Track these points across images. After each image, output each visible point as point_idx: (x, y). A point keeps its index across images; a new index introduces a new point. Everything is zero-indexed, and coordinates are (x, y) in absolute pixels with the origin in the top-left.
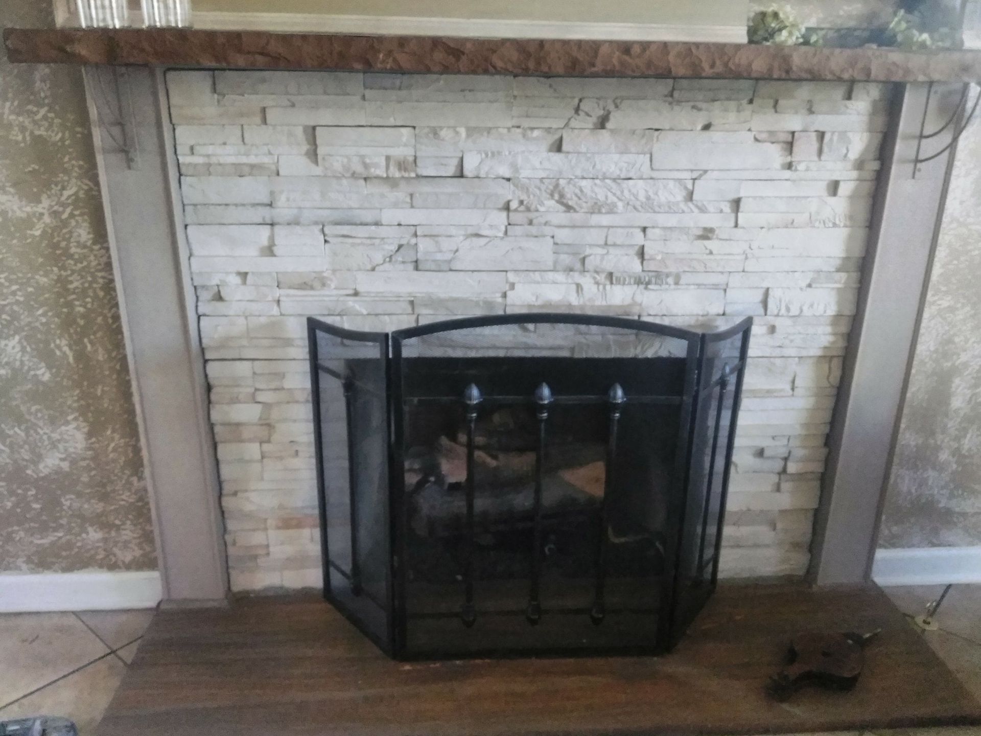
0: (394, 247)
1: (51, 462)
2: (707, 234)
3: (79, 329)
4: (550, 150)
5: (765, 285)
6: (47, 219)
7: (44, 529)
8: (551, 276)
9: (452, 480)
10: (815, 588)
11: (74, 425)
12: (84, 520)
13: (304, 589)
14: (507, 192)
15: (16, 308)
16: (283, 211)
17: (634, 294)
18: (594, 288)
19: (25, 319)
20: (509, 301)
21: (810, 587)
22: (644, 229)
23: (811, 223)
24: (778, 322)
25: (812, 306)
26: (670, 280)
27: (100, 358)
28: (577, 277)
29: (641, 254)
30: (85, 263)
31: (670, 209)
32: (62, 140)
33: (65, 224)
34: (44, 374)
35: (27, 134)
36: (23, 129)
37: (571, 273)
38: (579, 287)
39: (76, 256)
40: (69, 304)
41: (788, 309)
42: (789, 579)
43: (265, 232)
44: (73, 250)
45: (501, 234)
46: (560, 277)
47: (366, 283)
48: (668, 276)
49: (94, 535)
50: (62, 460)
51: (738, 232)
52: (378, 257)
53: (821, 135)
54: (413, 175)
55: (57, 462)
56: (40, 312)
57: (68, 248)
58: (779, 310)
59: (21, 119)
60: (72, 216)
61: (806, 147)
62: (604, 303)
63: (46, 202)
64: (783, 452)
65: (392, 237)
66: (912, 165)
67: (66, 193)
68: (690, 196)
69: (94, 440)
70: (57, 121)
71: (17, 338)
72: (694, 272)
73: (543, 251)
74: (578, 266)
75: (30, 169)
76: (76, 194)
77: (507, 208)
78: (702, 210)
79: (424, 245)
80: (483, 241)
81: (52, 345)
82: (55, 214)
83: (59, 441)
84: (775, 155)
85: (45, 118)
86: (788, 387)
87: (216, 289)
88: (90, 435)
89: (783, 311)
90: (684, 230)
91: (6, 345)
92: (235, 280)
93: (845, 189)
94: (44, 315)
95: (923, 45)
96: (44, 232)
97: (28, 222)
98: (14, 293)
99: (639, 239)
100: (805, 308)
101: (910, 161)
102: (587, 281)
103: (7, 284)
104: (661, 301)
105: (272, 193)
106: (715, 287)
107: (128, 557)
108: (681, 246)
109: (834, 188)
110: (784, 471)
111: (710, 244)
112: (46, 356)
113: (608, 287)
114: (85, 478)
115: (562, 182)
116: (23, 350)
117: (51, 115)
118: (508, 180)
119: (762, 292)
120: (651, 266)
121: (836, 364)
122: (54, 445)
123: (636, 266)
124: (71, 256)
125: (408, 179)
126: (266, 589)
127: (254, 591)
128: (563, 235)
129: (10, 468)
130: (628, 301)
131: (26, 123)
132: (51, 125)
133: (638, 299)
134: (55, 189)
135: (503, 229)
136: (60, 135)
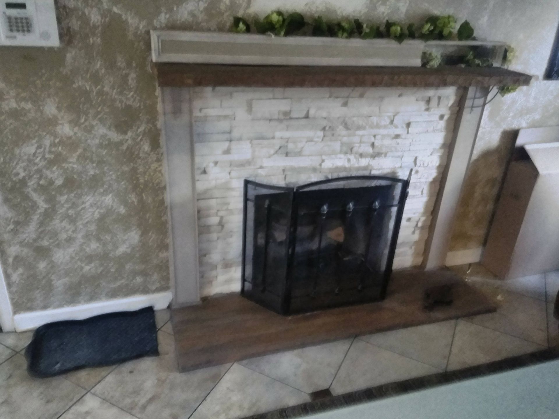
0: (278, 147)
1: (122, 249)
2: (397, 136)
3: (140, 190)
4: (342, 106)
5: (416, 155)
6: (130, 142)
7: (116, 279)
8: (339, 156)
9: (279, 240)
10: (426, 270)
11: (135, 232)
12: (135, 274)
13: (231, 293)
14: (324, 123)
15: (111, 182)
16: (236, 134)
17: (369, 161)
18: (355, 160)
19: (115, 186)
20: (323, 167)
21: (424, 269)
22: (375, 136)
23: (434, 131)
24: (420, 169)
25: (432, 162)
26: (383, 155)
27: (149, 202)
28: (349, 156)
29: (373, 145)
30: (146, 161)
31: (385, 127)
32: (140, 106)
33: (138, 143)
34: (122, 210)
35: (123, 104)
36: (121, 101)
37: (346, 155)
38: (349, 160)
39: (142, 158)
40: (138, 179)
41: (424, 164)
42: (415, 267)
43: (227, 144)
44: (141, 155)
45: (321, 140)
46: (342, 156)
47: (267, 163)
48: (382, 154)
49: (139, 280)
50: (127, 248)
51: (409, 135)
52: (272, 151)
53: (439, 98)
54: (288, 117)
55: (124, 249)
56: (123, 183)
57: (139, 154)
58: (420, 165)
59: (120, 97)
60: (141, 140)
61: (434, 102)
62: (358, 166)
63: (130, 134)
64: (417, 219)
65: (277, 143)
66: (470, 109)
67: (139, 130)
68: (392, 122)
69: (143, 238)
70: (138, 98)
71: (111, 195)
72: (392, 151)
73: (337, 146)
74: (349, 152)
75: (123, 120)
76: (144, 130)
77: (324, 129)
78: (396, 127)
79: (291, 146)
80: (313, 143)
81: (127, 198)
82: (134, 139)
83: (126, 240)
84: (422, 105)
85: (132, 96)
86: (420, 193)
87: (203, 169)
88: (142, 236)
89: (422, 165)
90: (388, 135)
91: (105, 199)
92: (212, 165)
93: (446, 118)
94: (125, 184)
95: (478, 65)
96: (128, 148)
97: (121, 143)
98: (111, 175)
99: (373, 140)
100: (429, 163)
101: (470, 107)
102: (352, 157)
103: (108, 171)
104: (379, 163)
105: (231, 127)
106: (399, 157)
107: (154, 288)
108: (387, 142)
109: (442, 117)
110: (417, 225)
111: (399, 141)
112: (124, 202)
113: (360, 159)
114: (137, 255)
115: (347, 119)
116: (113, 200)
117: (135, 96)
118: (325, 118)
119: (414, 158)
120: (376, 150)
121: (438, 184)
122: (124, 242)
123: (370, 150)
124: (139, 158)
125: (287, 119)
126: (216, 294)
127: (210, 296)
128: (345, 139)
129: (102, 254)
130: (367, 164)
131: (123, 99)
132: (134, 100)
133: (371, 163)
134: (135, 128)
135: (322, 138)
136: (138, 104)
